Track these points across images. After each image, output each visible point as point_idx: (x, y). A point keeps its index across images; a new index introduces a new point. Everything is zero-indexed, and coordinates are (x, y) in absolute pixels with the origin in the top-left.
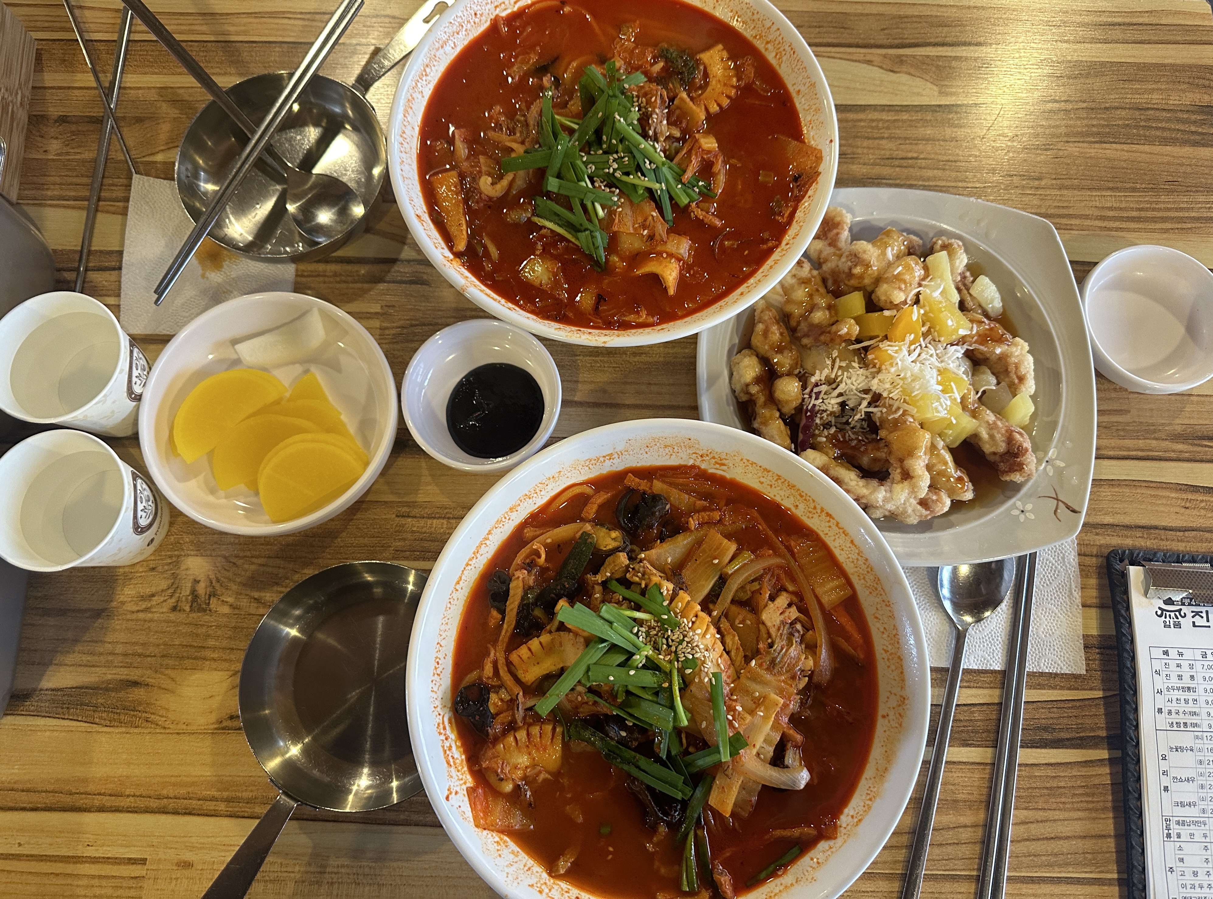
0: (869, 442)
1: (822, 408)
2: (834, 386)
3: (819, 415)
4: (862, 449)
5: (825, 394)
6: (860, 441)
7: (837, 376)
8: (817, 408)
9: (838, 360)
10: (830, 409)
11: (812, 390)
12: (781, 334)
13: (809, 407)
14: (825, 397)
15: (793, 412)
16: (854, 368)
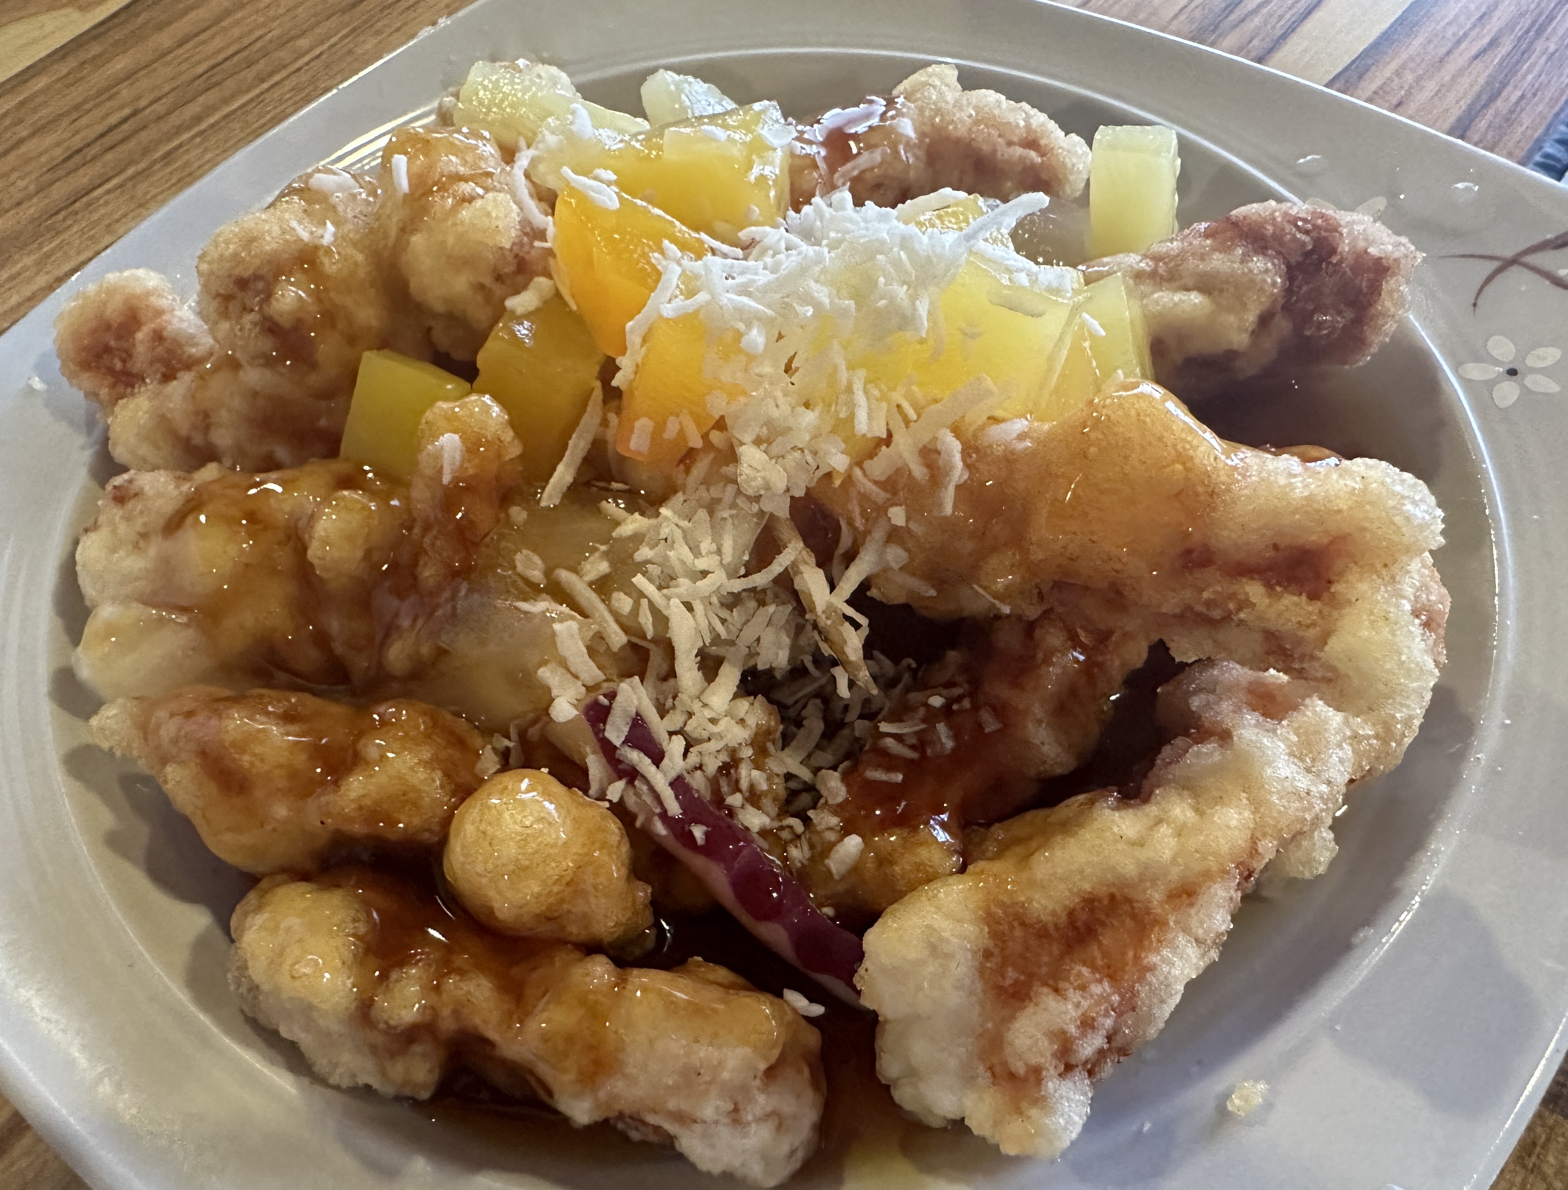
0: (975, 684)
1: (712, 765)
2: (656, 661)
3: (735, 800)
4: (991, 725)
5: (663, 712)
6: (947, 712)
7: (629, 626)
8: (698, 782)
9: (564, 575)
10: (738, 735)
11: (608, 750)
12: (288, 718)
13: (674, 808)
14: (675, 720)
15: (643, 893)
16: (637, 539)
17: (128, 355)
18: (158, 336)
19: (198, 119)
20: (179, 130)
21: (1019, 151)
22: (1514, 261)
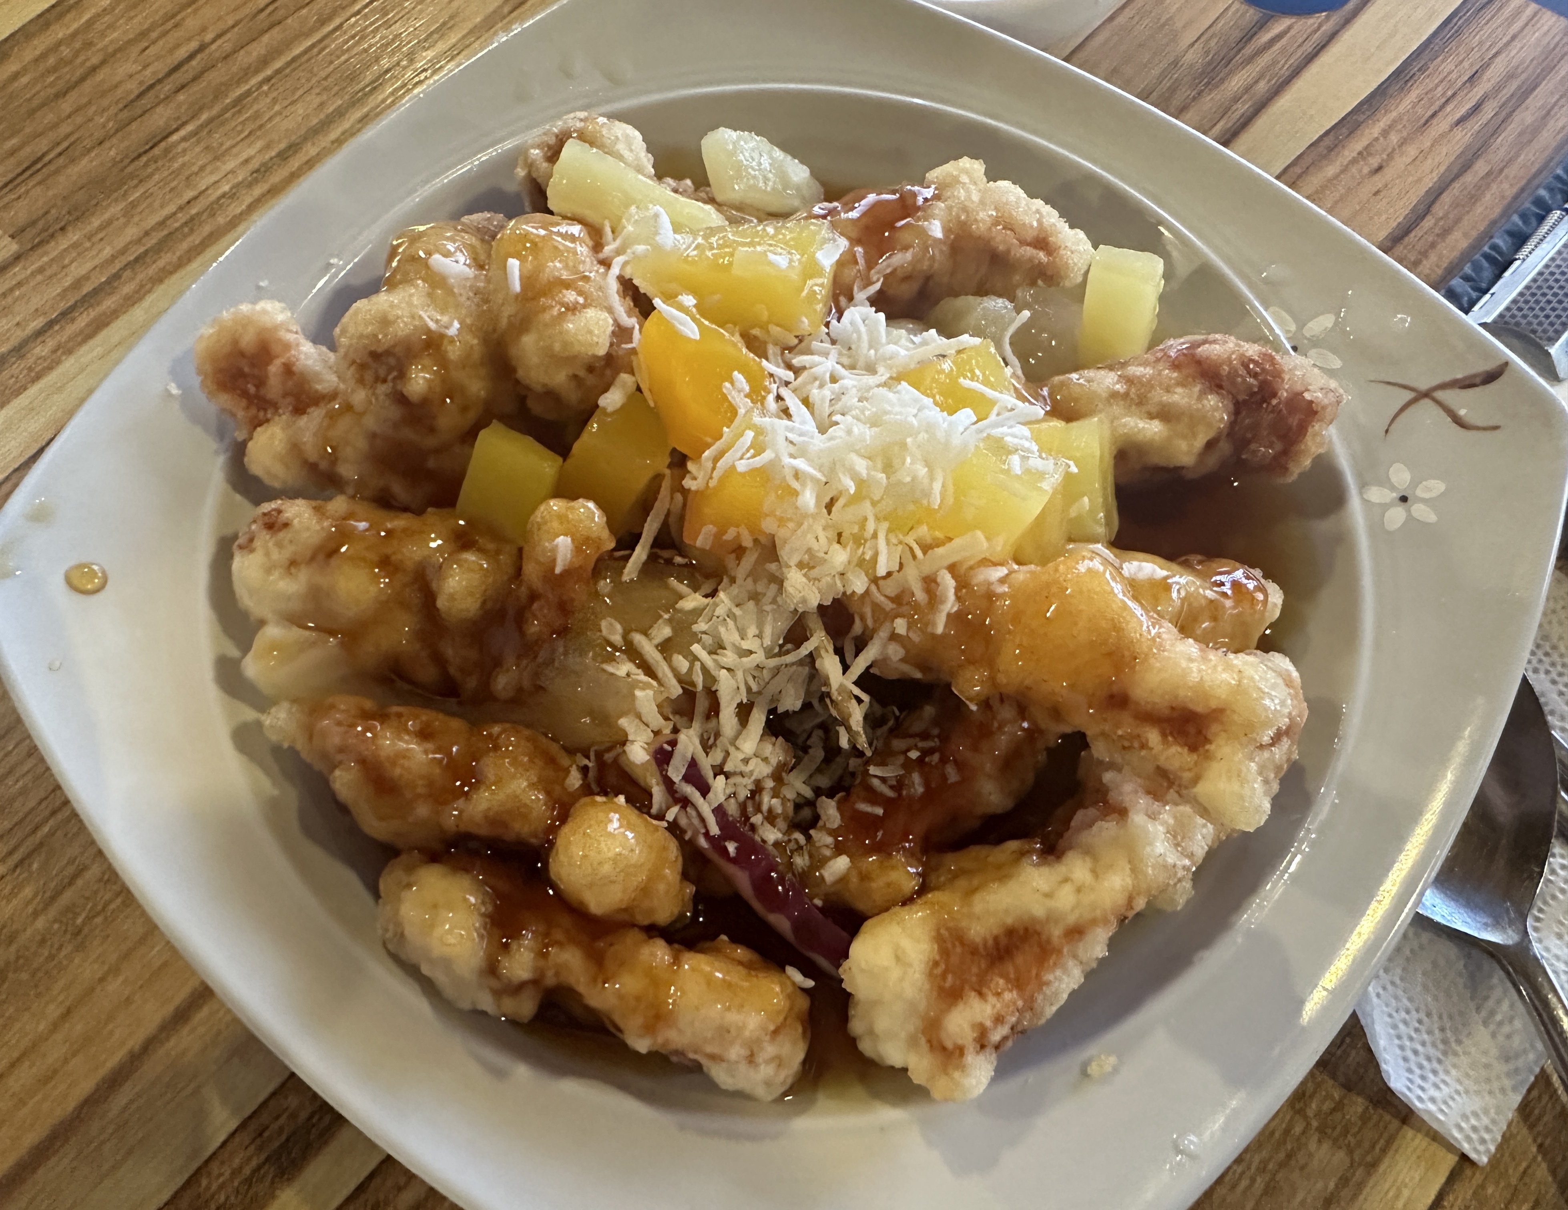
0: (945, 738)
1: (744, 793)
2: (702, 704)
3: (757, 819)
4: (953, 775)
5: (707, 748)
6: (920, 760)
7: (685, 681)
8: (732, 809)
9: (638, 638)
10: (761, 770)
11: (668, 783)
12: (424, 735)
13: (715, 830)
14: (717, 756)
15: (690, 890)
16: (697, 612)
17: (261, 383)
18: (288, 370)
19: (264, 62)
20: (247, 73)
21: (1029, 251)
22: (1426, 395)
